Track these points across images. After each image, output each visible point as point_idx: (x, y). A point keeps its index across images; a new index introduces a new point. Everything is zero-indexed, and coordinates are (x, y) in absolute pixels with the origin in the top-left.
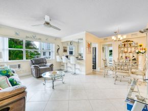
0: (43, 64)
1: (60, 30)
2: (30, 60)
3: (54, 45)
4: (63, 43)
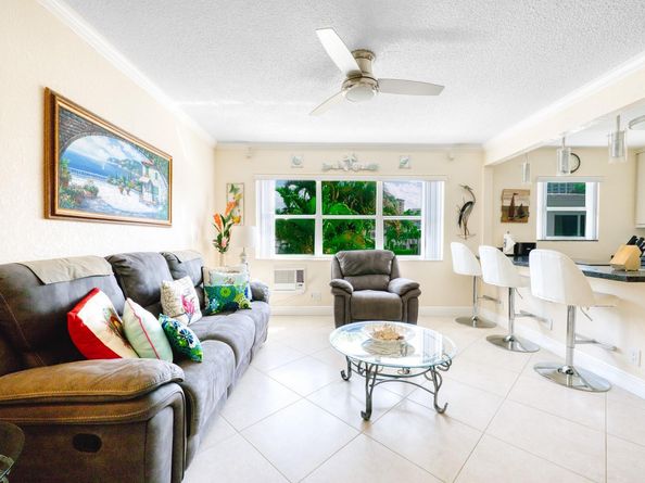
0: (376, 279)
1: (436, 90)
2: (332, 256)
3: (441, 186)
4: (495, 168)
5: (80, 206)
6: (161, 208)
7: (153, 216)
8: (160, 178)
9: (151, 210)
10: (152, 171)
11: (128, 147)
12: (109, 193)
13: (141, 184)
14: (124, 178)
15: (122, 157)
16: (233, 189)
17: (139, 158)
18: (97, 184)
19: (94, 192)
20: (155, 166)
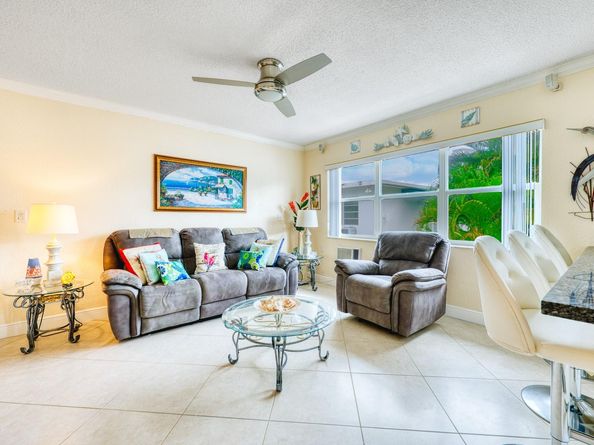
5: (172, 205)
6: (235, 201)
7: (228, 206)
8: (234, 182)
9: (226, 203)
10: (227, 181)
11: (205, 170)
12: (191, 197)
13: (217, 189)
14: (202, 187)
15: (201, 176)
16: (314, 181)
17: (214, 174)
18: (182, 192)
19: (181, 197)
20: (229, 176)
